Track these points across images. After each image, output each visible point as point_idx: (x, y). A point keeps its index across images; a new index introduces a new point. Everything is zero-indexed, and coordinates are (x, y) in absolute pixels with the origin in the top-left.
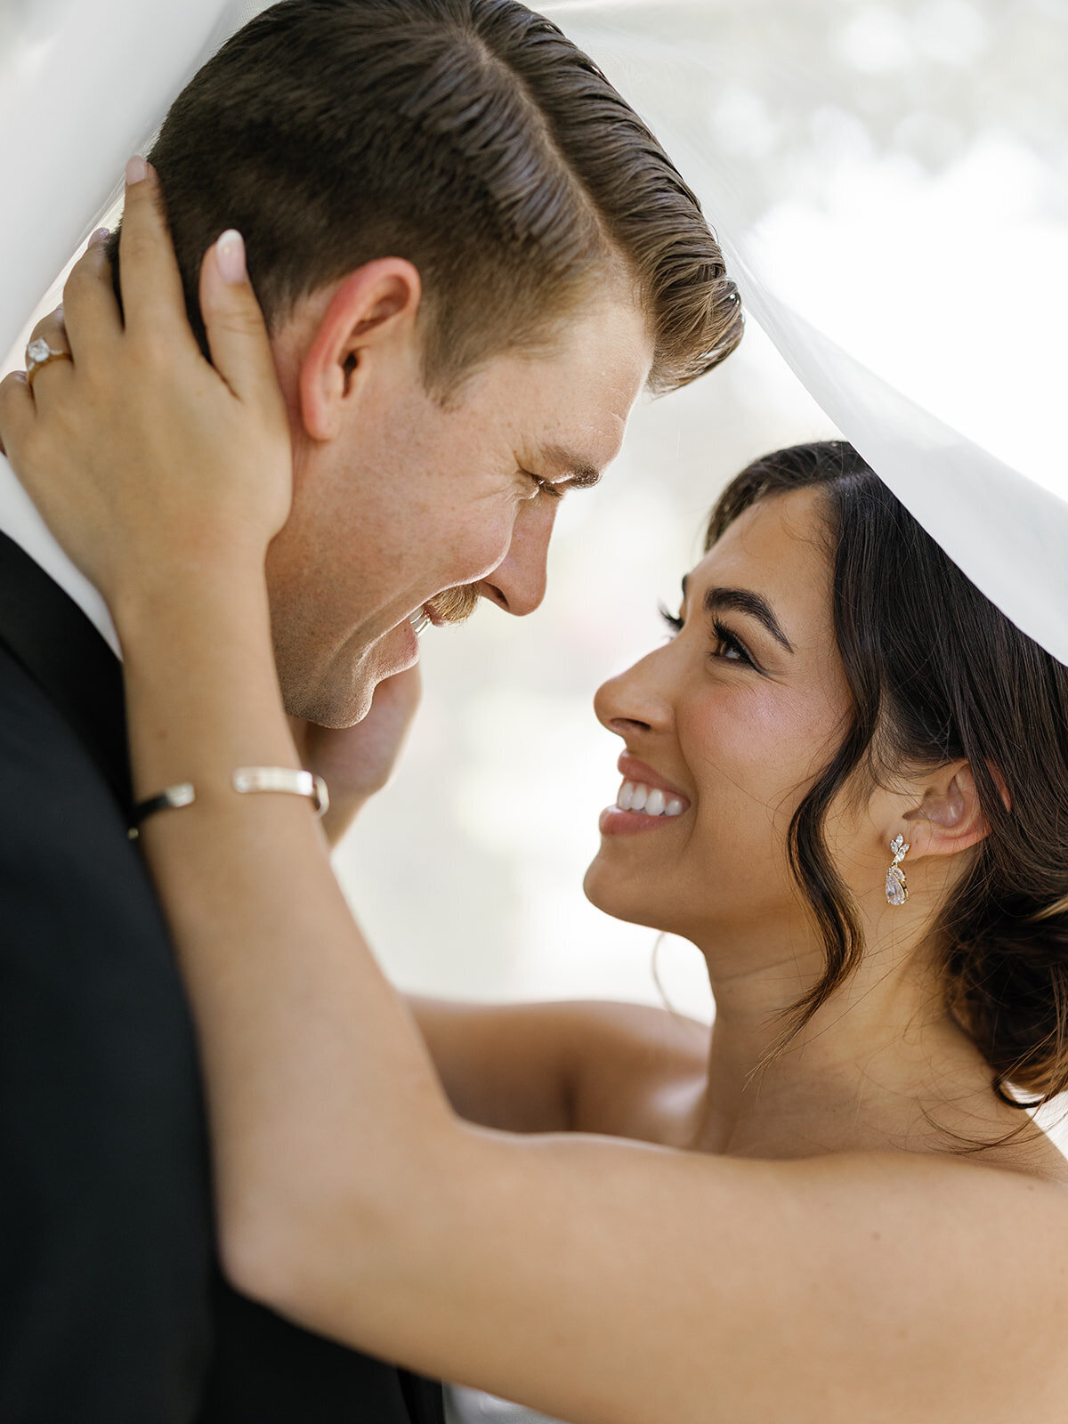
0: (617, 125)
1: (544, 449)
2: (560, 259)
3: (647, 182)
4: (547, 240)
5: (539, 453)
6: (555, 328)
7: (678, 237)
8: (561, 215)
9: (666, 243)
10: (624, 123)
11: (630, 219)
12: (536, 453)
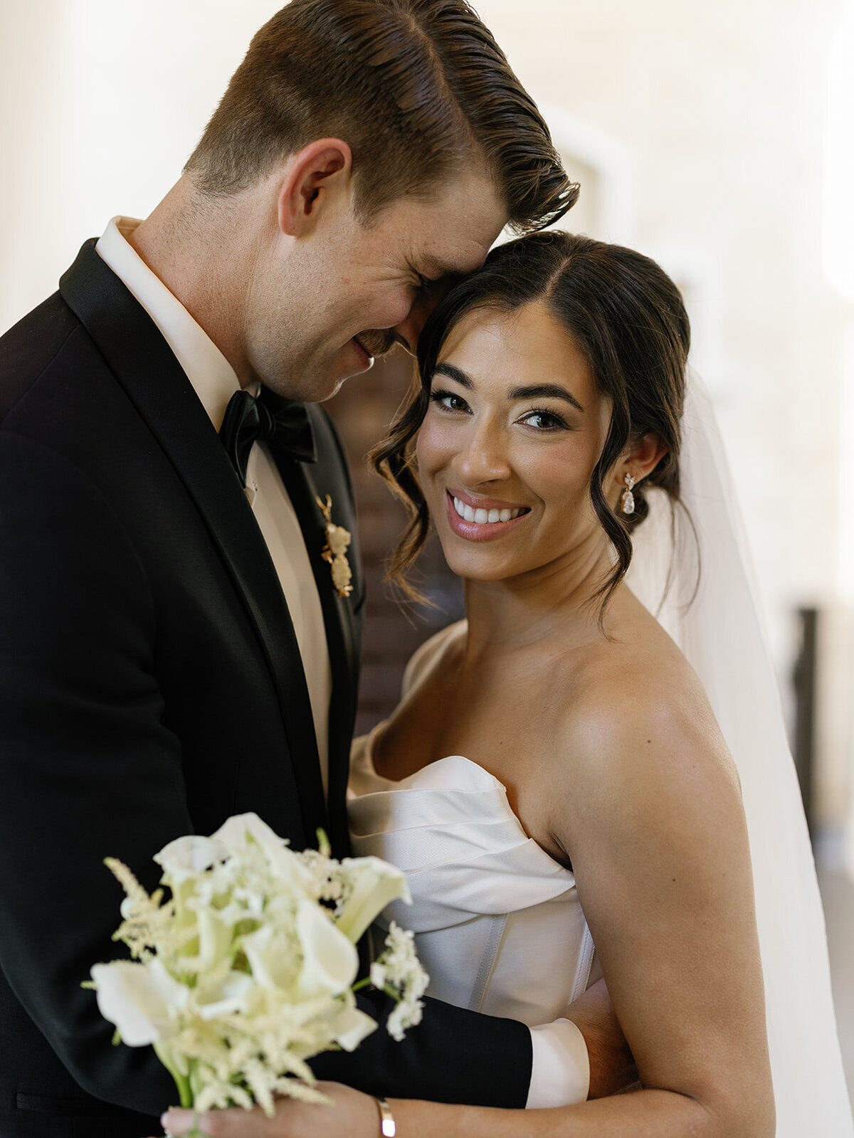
0: (486, 70)
1: (422, 256)
2: (436, 145)
3: (497, 105)
4: (428, 134)
5: (420, 259)
6: (433, 186)
7: (513, 140)
8: (440, 121)
9: (506, 143)
10: (491, 69)
11: (486, 127)
12: (418, 259)
